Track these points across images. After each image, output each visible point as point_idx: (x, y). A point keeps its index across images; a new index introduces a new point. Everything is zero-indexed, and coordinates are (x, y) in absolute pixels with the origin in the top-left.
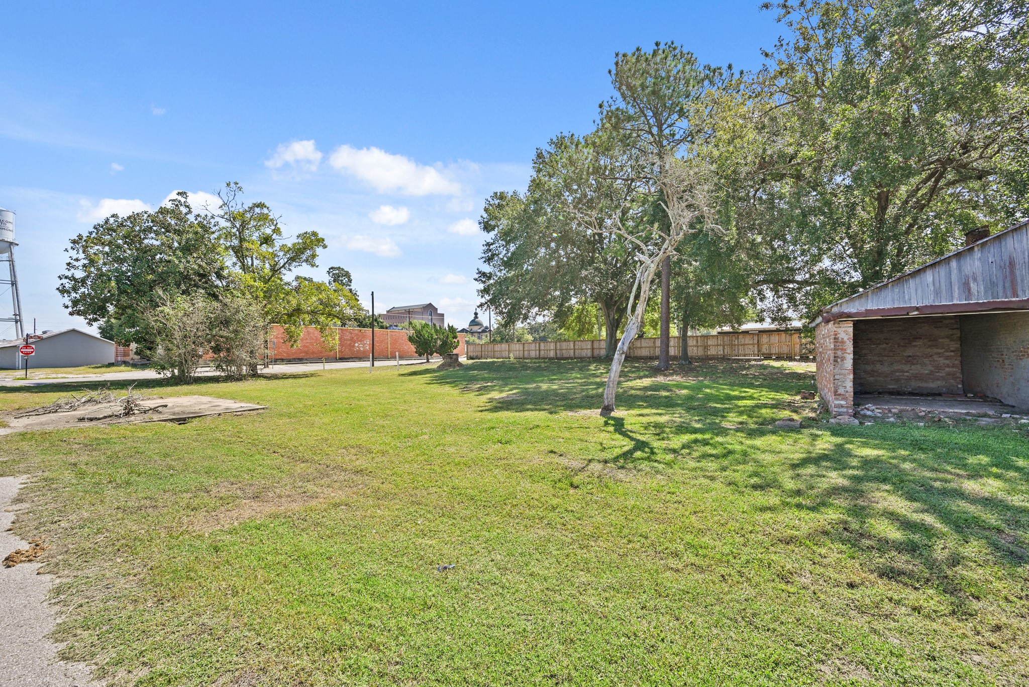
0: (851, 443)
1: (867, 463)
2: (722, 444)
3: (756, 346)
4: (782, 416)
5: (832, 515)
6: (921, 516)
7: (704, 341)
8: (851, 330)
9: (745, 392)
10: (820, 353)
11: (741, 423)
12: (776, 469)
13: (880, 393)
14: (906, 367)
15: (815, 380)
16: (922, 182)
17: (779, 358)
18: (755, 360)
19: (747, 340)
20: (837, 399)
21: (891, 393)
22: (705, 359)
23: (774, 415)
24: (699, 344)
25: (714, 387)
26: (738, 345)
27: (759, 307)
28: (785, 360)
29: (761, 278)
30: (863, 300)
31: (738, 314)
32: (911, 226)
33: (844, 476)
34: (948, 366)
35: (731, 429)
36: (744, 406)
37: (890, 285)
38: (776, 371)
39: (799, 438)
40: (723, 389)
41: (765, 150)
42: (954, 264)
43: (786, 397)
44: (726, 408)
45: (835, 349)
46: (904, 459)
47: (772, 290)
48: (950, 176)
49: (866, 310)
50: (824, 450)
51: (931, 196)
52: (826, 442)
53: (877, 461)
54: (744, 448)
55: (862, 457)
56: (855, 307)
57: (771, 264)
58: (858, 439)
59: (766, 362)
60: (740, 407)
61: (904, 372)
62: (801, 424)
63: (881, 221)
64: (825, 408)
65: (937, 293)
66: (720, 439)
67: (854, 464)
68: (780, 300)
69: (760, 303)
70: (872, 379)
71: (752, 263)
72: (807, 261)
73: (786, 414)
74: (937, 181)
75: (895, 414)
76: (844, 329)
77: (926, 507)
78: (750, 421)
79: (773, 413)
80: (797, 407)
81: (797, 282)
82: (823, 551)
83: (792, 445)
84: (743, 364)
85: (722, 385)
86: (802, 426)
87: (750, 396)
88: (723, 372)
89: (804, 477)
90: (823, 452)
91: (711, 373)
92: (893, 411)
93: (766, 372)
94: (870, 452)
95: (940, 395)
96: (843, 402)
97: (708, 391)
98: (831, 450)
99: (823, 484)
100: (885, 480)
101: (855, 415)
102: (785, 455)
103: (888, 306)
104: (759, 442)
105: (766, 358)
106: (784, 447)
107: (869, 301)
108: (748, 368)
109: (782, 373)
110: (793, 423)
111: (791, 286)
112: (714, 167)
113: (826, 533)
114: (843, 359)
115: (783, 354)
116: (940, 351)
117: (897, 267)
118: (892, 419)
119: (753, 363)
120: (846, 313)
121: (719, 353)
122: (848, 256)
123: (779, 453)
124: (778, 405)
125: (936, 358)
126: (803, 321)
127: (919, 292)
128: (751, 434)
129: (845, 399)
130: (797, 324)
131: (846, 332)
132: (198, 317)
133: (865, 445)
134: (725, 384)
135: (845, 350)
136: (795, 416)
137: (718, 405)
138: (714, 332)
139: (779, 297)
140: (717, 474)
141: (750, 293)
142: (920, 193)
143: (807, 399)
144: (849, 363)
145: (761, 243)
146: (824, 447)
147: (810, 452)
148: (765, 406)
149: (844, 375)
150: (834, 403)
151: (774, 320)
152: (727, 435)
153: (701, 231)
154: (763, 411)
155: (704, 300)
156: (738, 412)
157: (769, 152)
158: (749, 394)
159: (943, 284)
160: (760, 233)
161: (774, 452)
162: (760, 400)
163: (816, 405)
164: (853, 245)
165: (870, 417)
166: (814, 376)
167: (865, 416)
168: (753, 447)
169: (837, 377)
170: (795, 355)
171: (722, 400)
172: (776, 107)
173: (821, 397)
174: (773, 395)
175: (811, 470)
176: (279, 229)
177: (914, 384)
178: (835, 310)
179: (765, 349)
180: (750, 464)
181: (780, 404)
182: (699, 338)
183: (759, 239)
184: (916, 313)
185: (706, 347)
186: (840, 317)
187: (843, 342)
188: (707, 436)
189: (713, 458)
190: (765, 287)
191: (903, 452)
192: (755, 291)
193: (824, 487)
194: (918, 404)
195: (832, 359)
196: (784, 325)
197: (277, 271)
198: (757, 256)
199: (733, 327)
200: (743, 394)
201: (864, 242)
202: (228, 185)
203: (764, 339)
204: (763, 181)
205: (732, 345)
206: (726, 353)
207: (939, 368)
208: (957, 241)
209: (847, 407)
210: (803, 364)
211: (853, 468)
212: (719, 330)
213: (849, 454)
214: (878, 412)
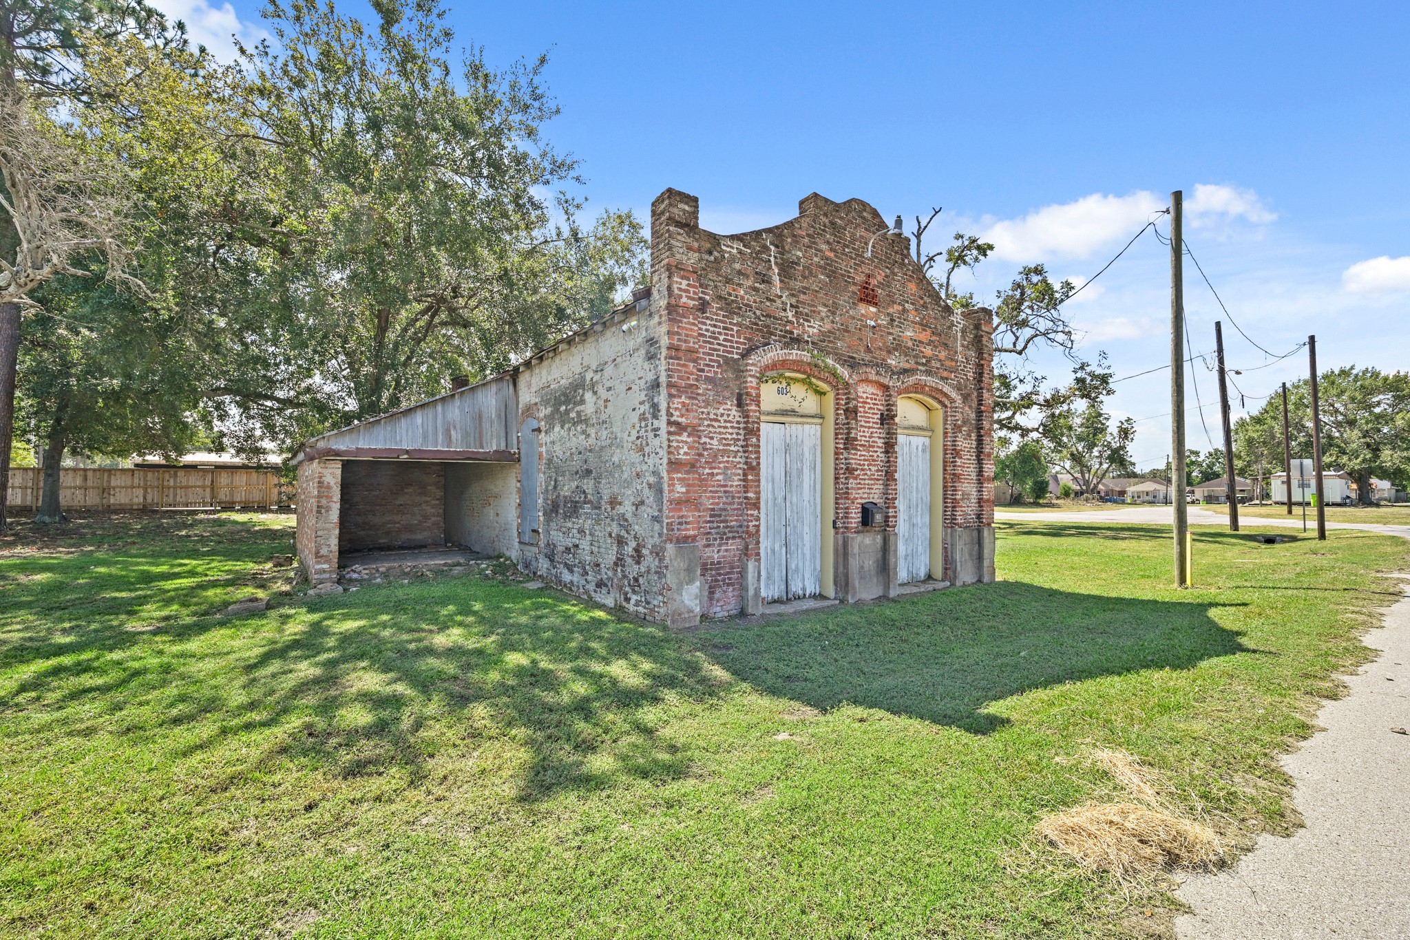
0: (331, 617)
1: (345, 639)
2: (119, 663)
3: (208, 490)
4: (240, 596)
5: (294, 722)
6: (394, 687)
7: (101, 478)
8: (339, 472)
9: (181, 565)
10: (302, 501)
11: (166, 618)
12: (220, 680)
13: (370, 550)
14: (397, 518)
15: (294, 538)
16: (420, 313)
17: (245, 509)
18: (206, 512)
19: (194, 479)
20: (318, 563)
21: (381, 549)
22: (103, 512)
23: (227, 597)
24: (90, 483)
25: (117, 563)
26: (175, 488)
27: (216, 429)
28: (255, 511)
29: (222, 383)
30: (354, 436)
31: (178, 437)
32: (409, 358)
33: (317, 664)
34: (434, 516)
35: (143, 633)
36: (176, 589)
37: (383, 421)
38: (239, 527)
39: (262, 625)
40: (138, 564)
41: (233, 191)
42: (439, 408)
43: (251, 567)
44: (139, 597)
45: (319, 497)
46: (384, 625)
47: (239, 405)
48: (443, 316)
49: (357, 448)
50: (295, 634)
51: (427, 331)
52: (299, 623)
53: (359, 633)
54: (165, 659)
55: (341, 633)
56: (344, 444)
57: (240, 366)
58: (340, 611)
59: (224, 515)
60: (169, 591)
61: (395, 523)
62: (268, 604)
63: (381, 344)
64: (304, 577)
65: (425, 437)
66: (116, 655)
67: (331, 644)
68: (251, 421)
69: (219, 423)
70: (362, 533)
71: (207, 357)
72: (292, 374)
73: (248, 591)
74: (433, 317)
75: (382, 573)
76: (330, 471)
77: (399, 675)
78: (185, 611)
79: (226, 594)
80: (265, 579)
81: (278, 400)
82: (277, 778)
83: (250, 637)
84: (184, 519)
85: (135, 556)
86: (269, 606)
87: (189, 572)
88: (140, 534)
89: (264, 680)
90: (294, 637)
91: (117, 538)
92: (381, 569)
93: (221, 531)
94: (351, 625)
95: (425, 546)
96: (326, 566)
97: (102, 570)
98: (305, 633)
99: (290, 682)
100: (361, 657)
101: (339, 582)
102: (237, 656)
103: (379, 447)
104: (194, 645)
105: (224, 509)
106: (237, 643)
107: (361, 438)
108: (192, 525)
109: (248, 531)
110: (255, 604)
111: (269, 403)
112: (136, 174)
113: (284, 750)
114: (328, 509)
115: (253, 502)
116: (428, 499)
117: (395, 401)
118: (379, 580)
119: (202, 516)
120: (334, 450)
121: (136, 500)
122: (344, 377)
123: (228, 653)
124: (237, 580)
125: (424, 507)
126: (284, 456)
127: (410, 433)
128: (183, 633)
129: (328, 561)
130: (275, 459)
131: (333, 474)
133: (346, 617)
134: (144, 556)
135: (331, 497)
136: (261, 594)
137: (124, 594)
138: (128, 463)
139: (249, 417)
140: (102, 720)
141: (202, 405)
142: (418, 324)
143: (281, 565)
144: (334, 515)
145: (223, 330)
146: (296, 630)
147: (275, 642)
148: (214, 584)
149: (329, 530)
150: (314, 566)
151: (239, 451)
152: (135, 643)
153: (99, 277)
154: (210, 593)
155: (105, 405)
156: (163, 600)
157: (240, 197)
158: (189, 568)
159: (430, 428)
160: (222, 315)
161: (219, 654)
162: (206, 575)
163: (292, 574)
164: (351, 365)
165: (356, 580)
166: (295, 533)
167: (351, 580)
168: (182, 655)
169: (319, 533)
170: (271, 504)
171: (133, 584)
172: (254, 137)
173: (301, 562)
174: (230, 565)
175: (275, 666)
177: (405, 536)
178: (321, 445)
179: (223, 495)
180: (174, 685)
181: (239, 579)
182: (90, 474)
183: (222, 323)
184: (406, 456)
185: (105, 491)
186: (328, 455)
187: (329, 487)
188: (86, 656)
189: (96, 694)
190: (227, 399)
191: (385, 617)
192: (210, 403)
193: (289, 686)
194: (405, 559)
195: (315, 509)
196: (255, 460)
198: (217, 349)
199: (167, 457)
200: (177, 570)
201: (362, 364)
203: (224, 478)
204: (230, 237)
205: (162, 488)
206: (149, 500)
207: (426, 517)
208: (446, 383)
209: (330, 572)
210: (283, 516)
211: (329, 650)
212: (138, 460)
213: (326, 633)
214: (365, 574)
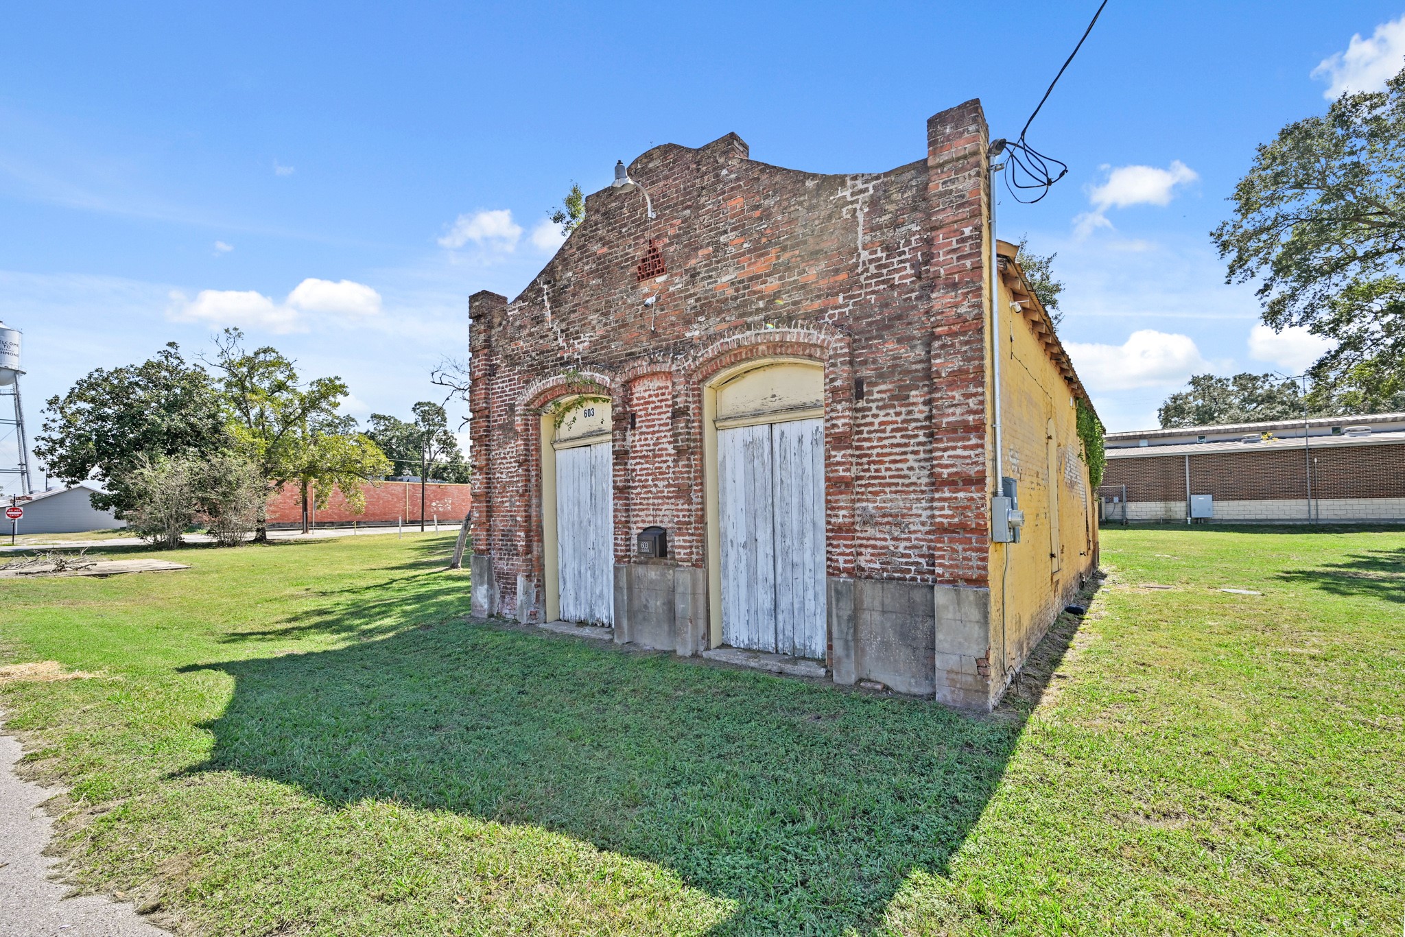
132: (183, 479)
176: (294, 375)
197: (290, 423)
202: (227, 331)
